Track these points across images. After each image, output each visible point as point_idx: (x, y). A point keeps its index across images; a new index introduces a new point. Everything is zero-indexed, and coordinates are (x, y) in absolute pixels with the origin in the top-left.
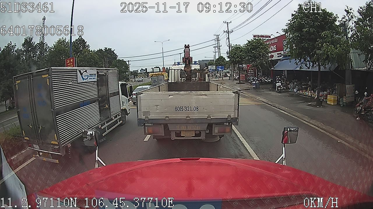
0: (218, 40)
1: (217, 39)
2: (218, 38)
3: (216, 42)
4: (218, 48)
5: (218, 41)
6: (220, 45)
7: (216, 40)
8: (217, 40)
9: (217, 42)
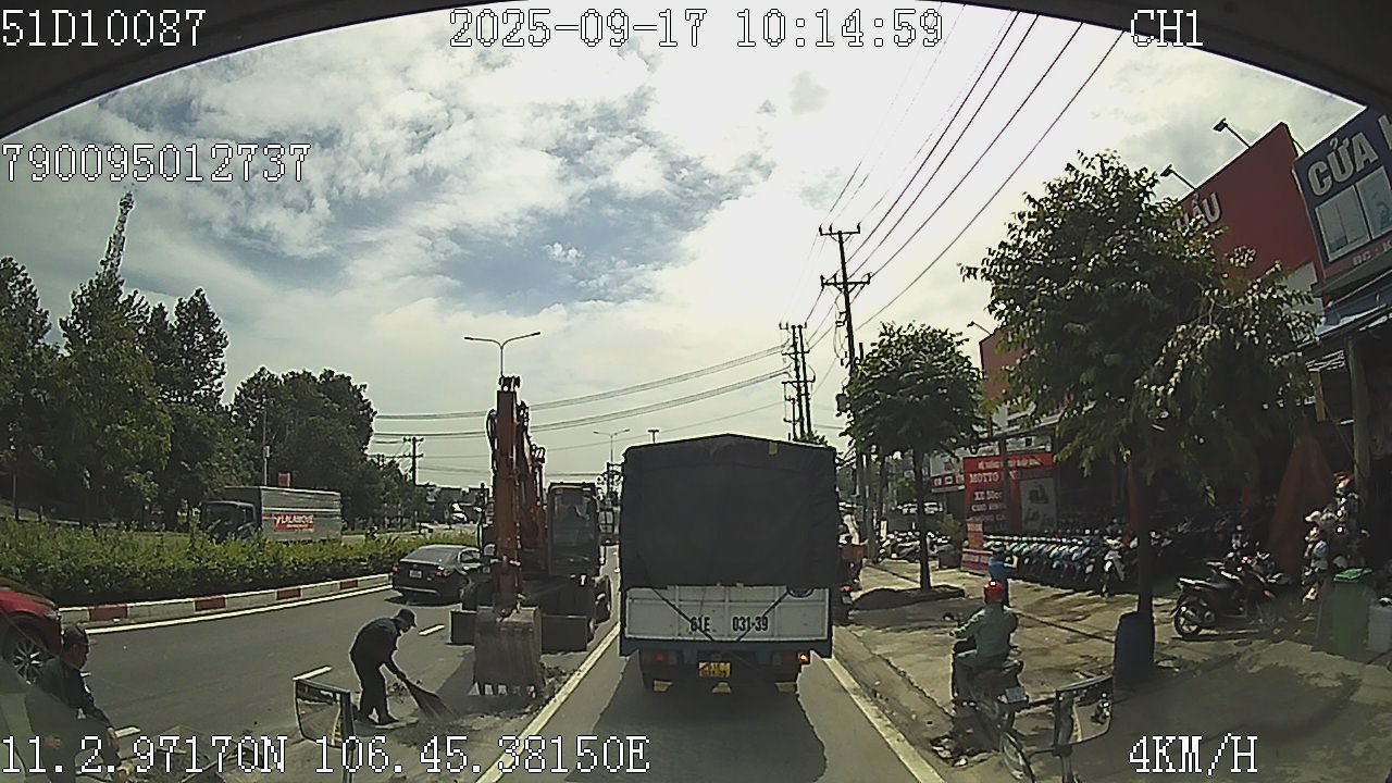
0: (798, 350)
1: (795, 345)
2: (798, 340)
3: (789, 360)
4: (799, 389)
5: (799, 356)
6: (809, 378)
7: (792, 350)
8: (796, 353)
9: (796, 360)
